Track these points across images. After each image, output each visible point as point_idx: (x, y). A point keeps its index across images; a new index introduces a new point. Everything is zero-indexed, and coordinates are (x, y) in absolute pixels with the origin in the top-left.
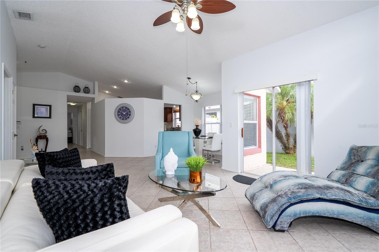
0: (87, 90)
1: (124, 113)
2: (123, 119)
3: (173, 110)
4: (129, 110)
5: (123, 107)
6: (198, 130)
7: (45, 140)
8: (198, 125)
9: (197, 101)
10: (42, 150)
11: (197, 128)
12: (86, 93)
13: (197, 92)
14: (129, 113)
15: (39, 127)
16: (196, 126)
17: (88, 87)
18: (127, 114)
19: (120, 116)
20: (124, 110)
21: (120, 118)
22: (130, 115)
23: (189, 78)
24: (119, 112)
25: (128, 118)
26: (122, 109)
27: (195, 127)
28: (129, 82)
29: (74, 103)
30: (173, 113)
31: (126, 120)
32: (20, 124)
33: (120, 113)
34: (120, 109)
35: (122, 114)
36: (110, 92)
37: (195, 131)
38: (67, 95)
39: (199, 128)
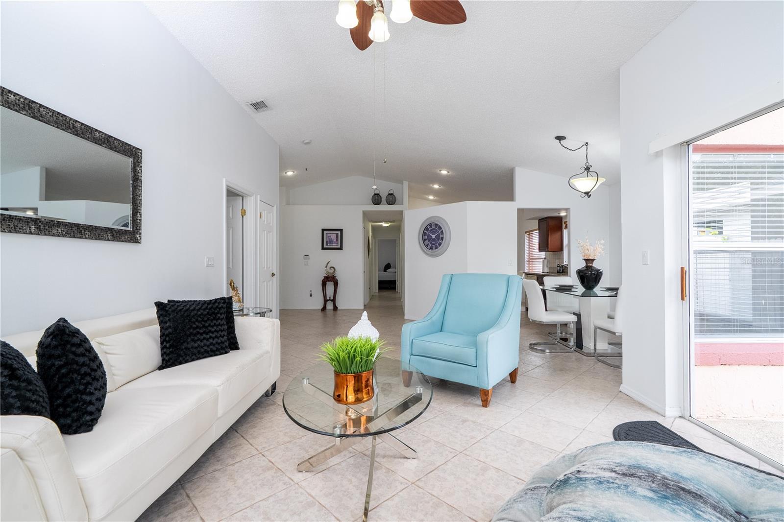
0: (392, 199)
1: (434, 236)
2: (431, 248)
3: (563, 223)
4: (441, 230)
5: (431, 225)
6: (591, 273)
7: (333, 283)
8: (591, 258)
9: (587, 193)
10: (330, 297)
11: (587, 267)
12: (390, 204)
13: (588, 169)
14: (441, 236)
15: (327, 263)
16: (587, 260)
17: (392, 194)
18: (438, 237)
19: (427, 242)
20: (433, 229)
21: (427, 245)
22: (442, 239)
23: (560, 138)
24: (424, 234)
25: (440, 244)
26: (430, 229)
27: (583, 264)
28: (450, 173)
29: (386, 222)
30: (565, 228)
31: (435, 249)
32: (309, 259)
33: (426, 237)
34: (426, 229)
35: (430, 239)
36: (435, 198)
37: (581, 274)
38: (363, 211)
39: (595, 265)
